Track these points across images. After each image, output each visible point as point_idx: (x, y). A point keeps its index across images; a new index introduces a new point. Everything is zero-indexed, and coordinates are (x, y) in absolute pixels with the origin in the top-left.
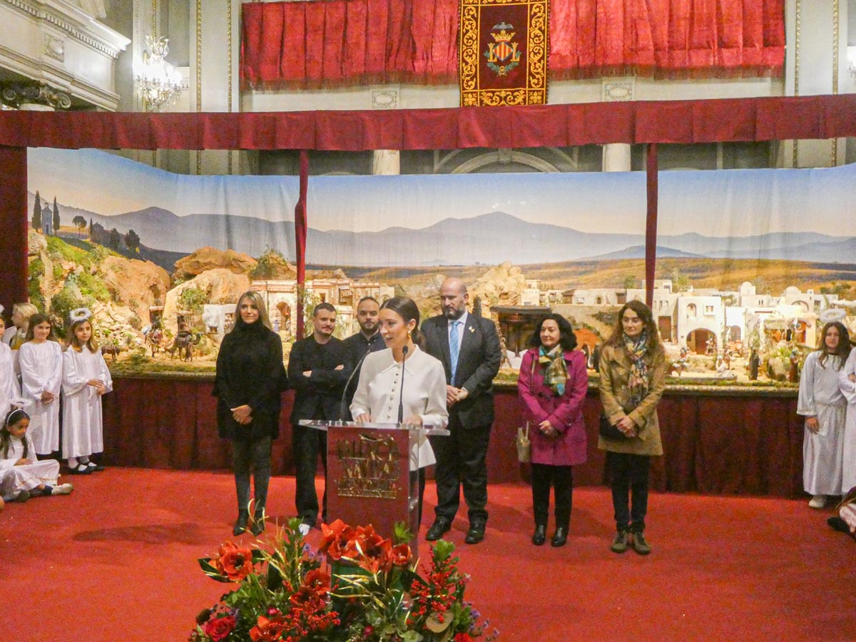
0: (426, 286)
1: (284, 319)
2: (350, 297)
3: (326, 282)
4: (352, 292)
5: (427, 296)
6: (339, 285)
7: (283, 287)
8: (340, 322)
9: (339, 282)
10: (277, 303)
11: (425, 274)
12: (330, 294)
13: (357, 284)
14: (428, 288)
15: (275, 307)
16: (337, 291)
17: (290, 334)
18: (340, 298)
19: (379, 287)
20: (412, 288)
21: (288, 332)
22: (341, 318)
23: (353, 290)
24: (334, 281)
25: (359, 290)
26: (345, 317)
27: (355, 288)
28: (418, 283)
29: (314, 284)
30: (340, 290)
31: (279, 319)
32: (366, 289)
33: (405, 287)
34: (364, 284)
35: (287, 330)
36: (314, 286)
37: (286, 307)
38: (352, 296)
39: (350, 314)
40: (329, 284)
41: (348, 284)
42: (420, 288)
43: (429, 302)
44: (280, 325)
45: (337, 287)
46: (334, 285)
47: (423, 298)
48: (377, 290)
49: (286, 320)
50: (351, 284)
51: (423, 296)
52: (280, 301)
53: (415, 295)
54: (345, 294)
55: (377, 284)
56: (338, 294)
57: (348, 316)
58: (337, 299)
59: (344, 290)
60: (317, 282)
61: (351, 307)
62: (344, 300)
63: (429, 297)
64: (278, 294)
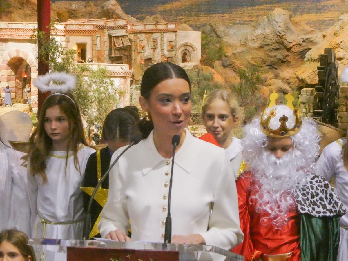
0: (255, 28)
1: (21, 84)
2: (128, 49)
3: (88, 24)
4: (130, 40)
5: (257, 44)
6: (110, 28)
7: (17, 33)
8: (110, 90)
9: (110, 24)
10: (9, 59)
11: (256, 7)
12: (94, 45)
13: (139, 27)
14: (259, 32)
15: (5, 65)
16: (106, 39)
17: (31, 110)
18: (110, 50)
19: (175, 31)
20: (232, 31)
21: (26, 107)
22: (112, 83)
23: (132, 36)
24: (101, 22)
25: (142, 37)
26: (117, 82)
27: (136, 33)
28: (244, 23)
29: (68, 28)
30: (110, 37)
31: (12, 84)
32: (155, 36)
33: (221, 29)
34: (150, 27)
35: (25, 102)
36: (66, 31)
37: (24, 65)
38: (130, 46)
39: (125, 77)
40: (91, 28)
41: (124, 27)
42: (246, 31)
43: (261, 54)
44: (13, 95)
45: (107, 33)
46: (101, 28)
47: (251, 49)
48: (171, 36)
49: (24, 87)
50: (129, 27)
51: (251, 44)
52: (14, 55)
53: (238, 43)
54: (118, 44)
55: (172, 26)
56: (107, 44)
57: (123, 79)
58: (107, 52)
59: (117, 37)
60: (73, 24)
61: (127, 66)
62: (118, 54)
63: (261, 47)
64: (10, 44)
